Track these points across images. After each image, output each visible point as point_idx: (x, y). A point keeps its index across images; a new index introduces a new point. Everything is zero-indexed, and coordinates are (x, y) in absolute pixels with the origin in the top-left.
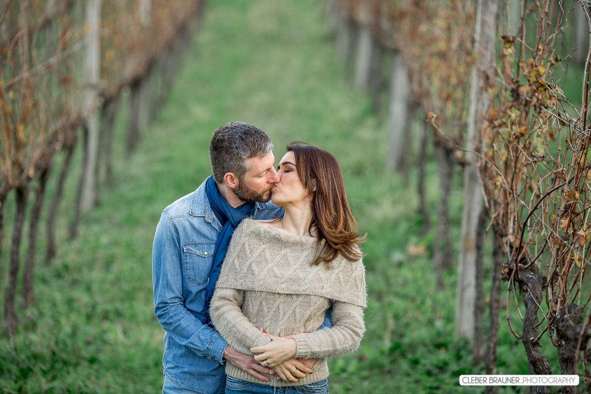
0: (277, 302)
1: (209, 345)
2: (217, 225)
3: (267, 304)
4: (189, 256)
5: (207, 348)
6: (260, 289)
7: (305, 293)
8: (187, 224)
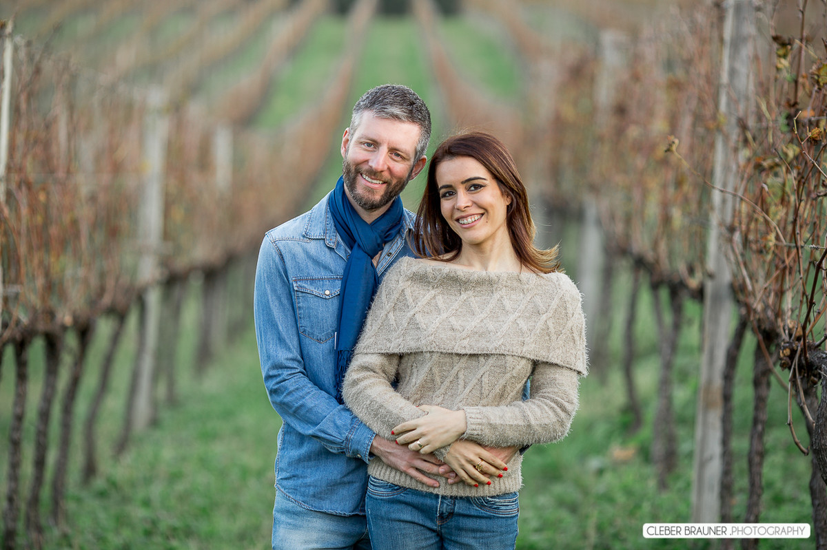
0: (455, 368)
1: (349, 433)
2: (343, 251)
3: (440, 371)
4: (303, 297)
5: (347, 438)
6: (429, 349)
7: (498, 352)
8: (298, 250)
